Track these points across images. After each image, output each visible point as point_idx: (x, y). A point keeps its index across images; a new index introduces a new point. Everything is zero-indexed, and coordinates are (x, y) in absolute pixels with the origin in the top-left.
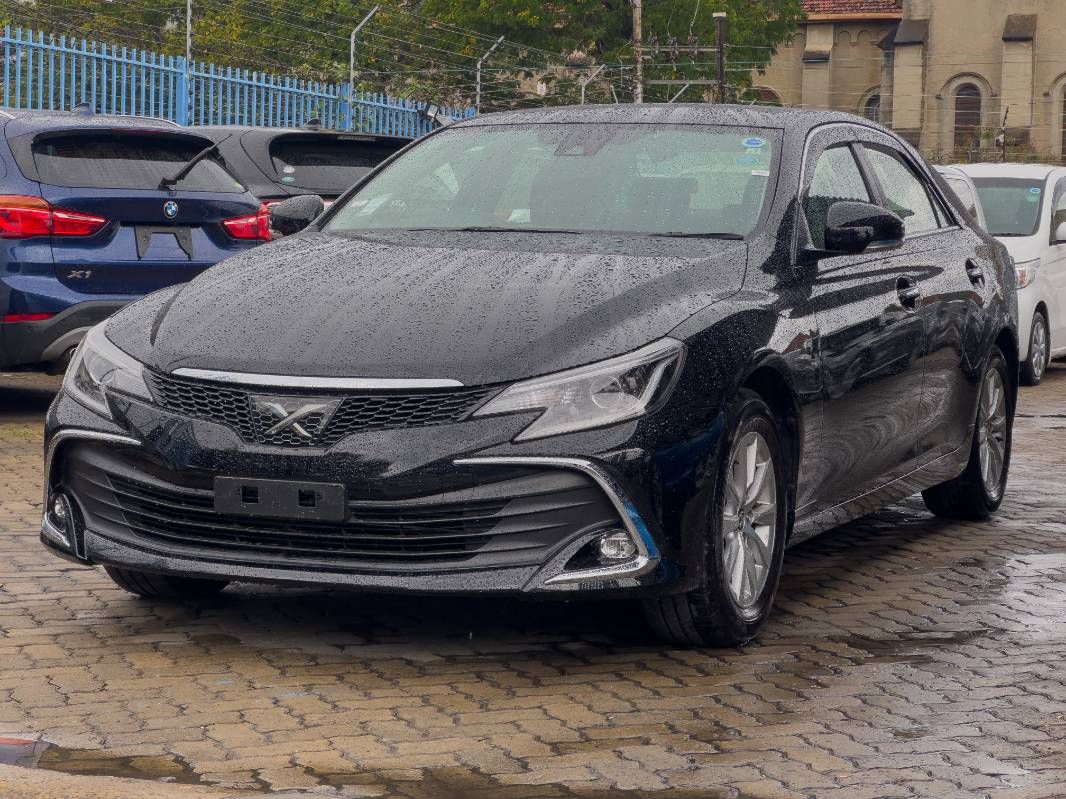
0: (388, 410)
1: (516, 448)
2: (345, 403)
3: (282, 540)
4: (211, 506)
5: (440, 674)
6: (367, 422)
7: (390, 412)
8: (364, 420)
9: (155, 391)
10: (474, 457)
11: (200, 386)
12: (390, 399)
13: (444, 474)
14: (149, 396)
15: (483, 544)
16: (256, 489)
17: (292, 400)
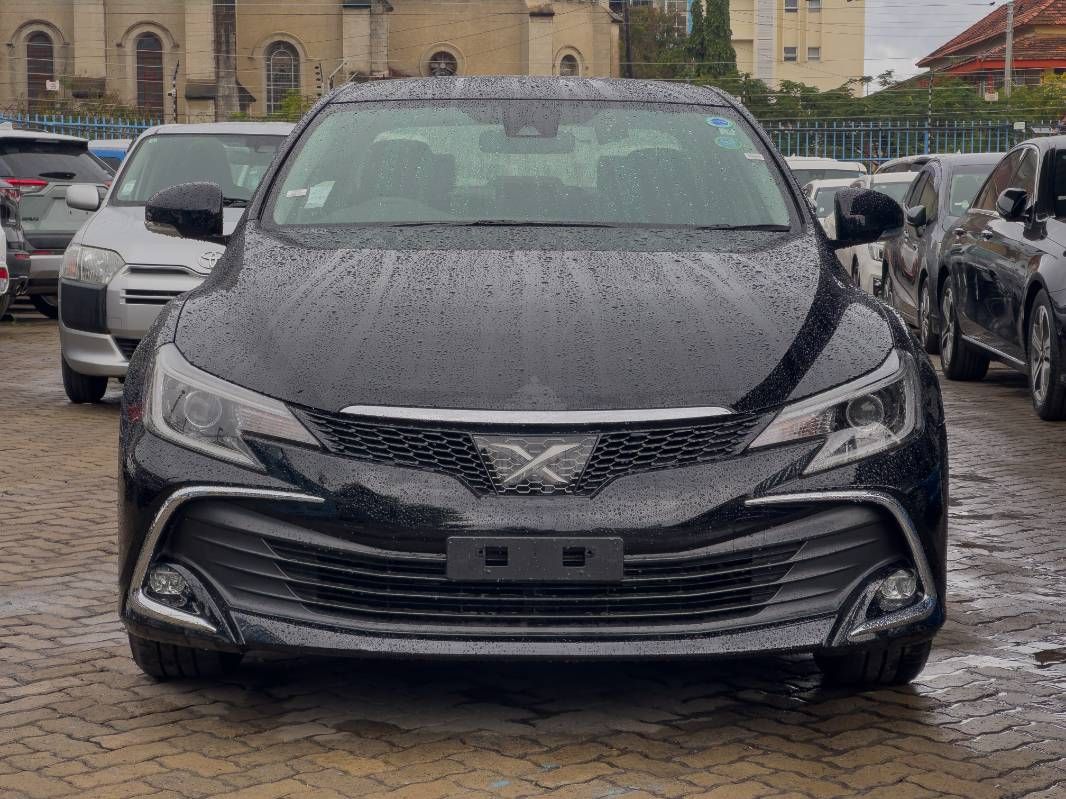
0: (653, 446)
1: (807, 483)
2: (602, 441)
3: (519, 607)
4: (442, 572)
5: (704, 749)
6: (631, 462)
7: (656, 449)
8: (627, 460)
9: (319, 434)
10: (765, 495)
11: (392, 427)
12: (652, 434)
13: (733, 517)
14: (313, 441)
15: (771, 595)
16: (504, 552)
17: (533, 440)
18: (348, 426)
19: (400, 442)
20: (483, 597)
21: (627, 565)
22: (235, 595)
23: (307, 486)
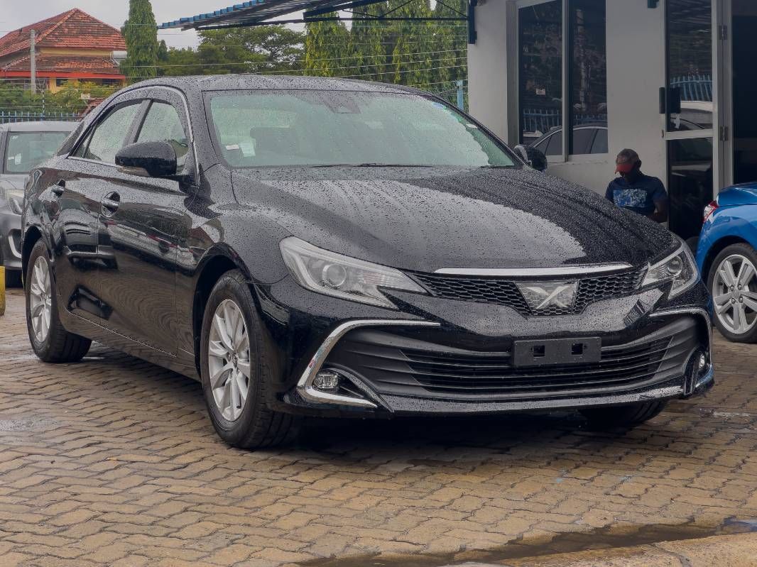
0: (601, 286)
2: (579, 284)
4: (509, 363)
6: (593, 295)
7: (603, 287)
8: (591, 294)
9: (425, 286)
14: (424, 291)
15: (657, 368)
16: (543, 347)
17: (548, 285)
18: (441, 281)
19: (474, 288)
20: (526, 376)
21: (603, 353)
22: (378, 385)
23: (430, 317)
